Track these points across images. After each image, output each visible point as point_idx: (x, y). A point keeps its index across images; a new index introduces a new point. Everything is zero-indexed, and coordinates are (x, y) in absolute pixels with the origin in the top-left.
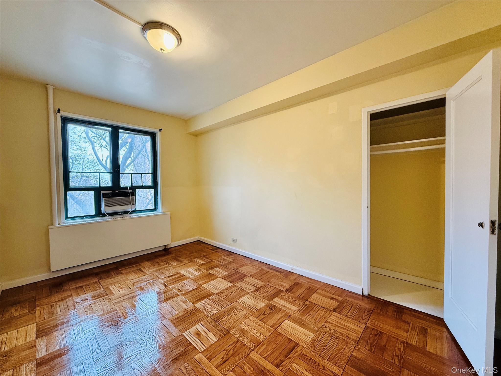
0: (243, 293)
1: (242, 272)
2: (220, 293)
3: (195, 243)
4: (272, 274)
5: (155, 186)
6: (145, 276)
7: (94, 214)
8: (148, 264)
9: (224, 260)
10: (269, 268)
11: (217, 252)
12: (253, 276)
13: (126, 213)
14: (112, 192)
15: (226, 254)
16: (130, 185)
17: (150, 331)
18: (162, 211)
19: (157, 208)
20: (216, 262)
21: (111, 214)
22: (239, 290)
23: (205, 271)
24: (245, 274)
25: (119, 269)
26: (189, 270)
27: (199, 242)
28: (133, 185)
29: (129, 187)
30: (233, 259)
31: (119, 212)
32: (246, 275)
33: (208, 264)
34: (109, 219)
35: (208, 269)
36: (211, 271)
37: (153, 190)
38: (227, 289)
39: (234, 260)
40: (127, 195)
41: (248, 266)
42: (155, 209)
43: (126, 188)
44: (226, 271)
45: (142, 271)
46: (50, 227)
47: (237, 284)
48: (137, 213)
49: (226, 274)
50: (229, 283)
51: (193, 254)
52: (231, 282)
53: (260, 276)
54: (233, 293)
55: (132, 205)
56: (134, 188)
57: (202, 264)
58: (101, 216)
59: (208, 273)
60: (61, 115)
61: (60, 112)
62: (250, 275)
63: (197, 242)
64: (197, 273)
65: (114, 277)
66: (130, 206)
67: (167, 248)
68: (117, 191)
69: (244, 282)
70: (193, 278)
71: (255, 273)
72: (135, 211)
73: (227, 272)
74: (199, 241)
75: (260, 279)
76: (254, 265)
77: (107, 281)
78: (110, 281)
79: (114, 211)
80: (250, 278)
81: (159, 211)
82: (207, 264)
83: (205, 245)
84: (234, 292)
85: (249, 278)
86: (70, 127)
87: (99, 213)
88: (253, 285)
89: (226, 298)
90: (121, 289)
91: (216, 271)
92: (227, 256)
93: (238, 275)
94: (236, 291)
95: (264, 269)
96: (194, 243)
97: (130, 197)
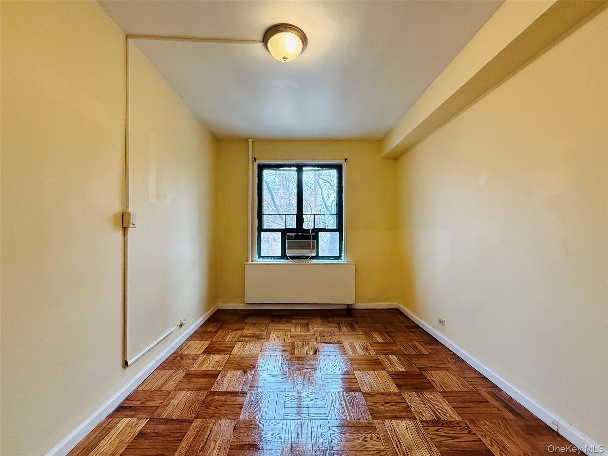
0: (403, 414)
1: (430, 379)
2: (369, 394)
3: (391, 310)
4: (495, 411)
5: (339, 229)
6: (306, 333)
7: (280, 255)
8: (319, 320)
9: (414, 347)
10: (494, 396)
11: (412, 332)
12: (447, 395)
13: (306, 257)
14: (296, 234)
15: (423, 340)
16: (312, 227)
17: (262, 395)
18: (346, 260)
19: (342, 255)
20: (399, 346)
21: (293, 258)
22: (400, 406)
23: (373, 353)
24: (434, 384)
25: (291, 317)
26: (355, 343)
27: (397, 312)
28: (316, 227)
29: (312, 229)
30: (430, 351)
31: (301, 257)
32: (433, 387)
33: (386, 345)
34: (290, 262)
35: (378, 352)
36: (382, 357)
37: (338, 233)
38: (382, 394)
39: (430, 353)
40: (308, 238)
41: (451, 373)
42: (339, 257)
43: (308, 230)
44: (404, 366)
45: (307, 327)
46: (245, 263)
47: (405, 395)
48: (318, 259)
49: (400, 370)
50: (394, 385)
51: (374, 325)
52: (398, 385)
53: (461, 400)
54: (388, 405)
55: (312, 250)
56: (316, 231)
57: (377, 343)
58: (286, 258)
59: (376, 357)
60: (258, 163)
61: (257, 160)
62: (443, 391)
63: (393, 310)
64: (361, 352)
65: (283, 324)
66: (311, 250)
67: (350, 308)
68: (300, 234)
69: (421, 395)
70: (351, 356)
71: (455, 392)
72: (317, 257)
73: (405, 368)
74: (398, 309)
75: (457, 407)
76: (464, 376)
77: (275, 325)
78: (276, 326)
79: (296, 255)
80: (439, 396)
81: (343, 260)
82: (383, 345)
83: (401, 317)
84: (391, 404)
85: (435, 395)
86: (266, 173)
87: (284, 256)
88: (433, 411)
89: (371, 407)
90: (278, 338)
91: (388, 360)
92: (422, 343)
93: (420, 381)
94: (395, 405)
95: (480, 392)
96: (389, 310)
97: (311, 240)
